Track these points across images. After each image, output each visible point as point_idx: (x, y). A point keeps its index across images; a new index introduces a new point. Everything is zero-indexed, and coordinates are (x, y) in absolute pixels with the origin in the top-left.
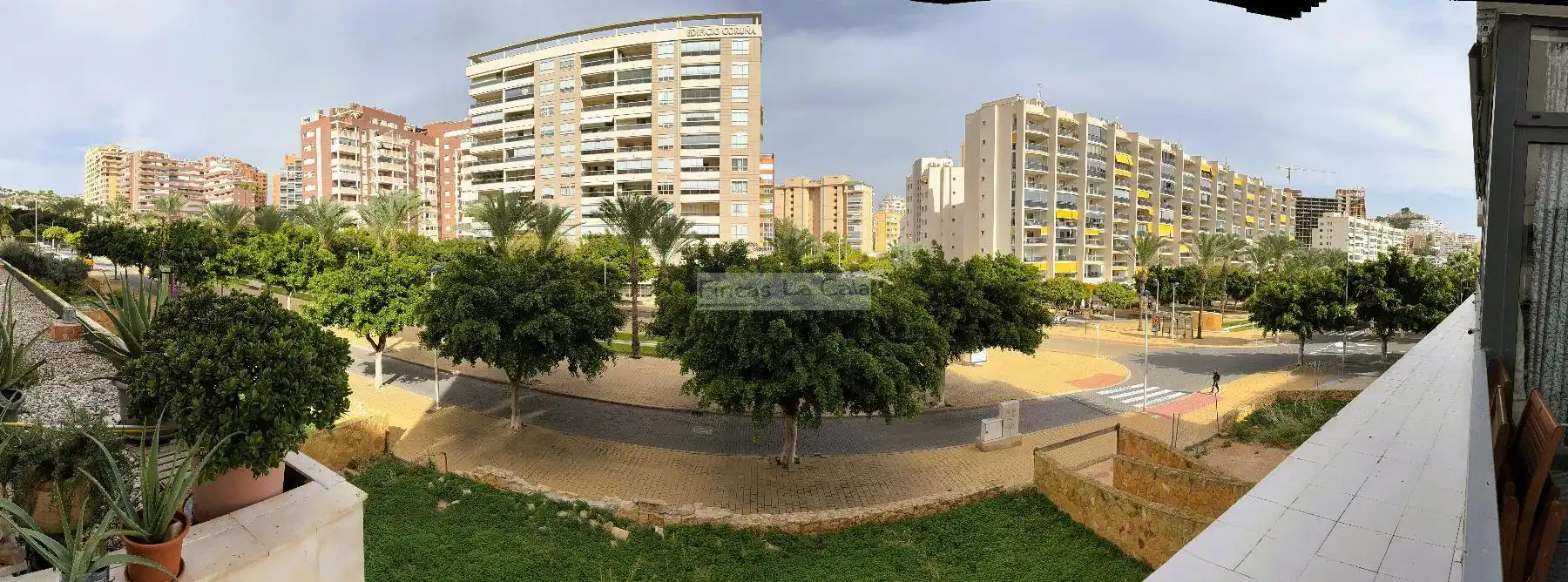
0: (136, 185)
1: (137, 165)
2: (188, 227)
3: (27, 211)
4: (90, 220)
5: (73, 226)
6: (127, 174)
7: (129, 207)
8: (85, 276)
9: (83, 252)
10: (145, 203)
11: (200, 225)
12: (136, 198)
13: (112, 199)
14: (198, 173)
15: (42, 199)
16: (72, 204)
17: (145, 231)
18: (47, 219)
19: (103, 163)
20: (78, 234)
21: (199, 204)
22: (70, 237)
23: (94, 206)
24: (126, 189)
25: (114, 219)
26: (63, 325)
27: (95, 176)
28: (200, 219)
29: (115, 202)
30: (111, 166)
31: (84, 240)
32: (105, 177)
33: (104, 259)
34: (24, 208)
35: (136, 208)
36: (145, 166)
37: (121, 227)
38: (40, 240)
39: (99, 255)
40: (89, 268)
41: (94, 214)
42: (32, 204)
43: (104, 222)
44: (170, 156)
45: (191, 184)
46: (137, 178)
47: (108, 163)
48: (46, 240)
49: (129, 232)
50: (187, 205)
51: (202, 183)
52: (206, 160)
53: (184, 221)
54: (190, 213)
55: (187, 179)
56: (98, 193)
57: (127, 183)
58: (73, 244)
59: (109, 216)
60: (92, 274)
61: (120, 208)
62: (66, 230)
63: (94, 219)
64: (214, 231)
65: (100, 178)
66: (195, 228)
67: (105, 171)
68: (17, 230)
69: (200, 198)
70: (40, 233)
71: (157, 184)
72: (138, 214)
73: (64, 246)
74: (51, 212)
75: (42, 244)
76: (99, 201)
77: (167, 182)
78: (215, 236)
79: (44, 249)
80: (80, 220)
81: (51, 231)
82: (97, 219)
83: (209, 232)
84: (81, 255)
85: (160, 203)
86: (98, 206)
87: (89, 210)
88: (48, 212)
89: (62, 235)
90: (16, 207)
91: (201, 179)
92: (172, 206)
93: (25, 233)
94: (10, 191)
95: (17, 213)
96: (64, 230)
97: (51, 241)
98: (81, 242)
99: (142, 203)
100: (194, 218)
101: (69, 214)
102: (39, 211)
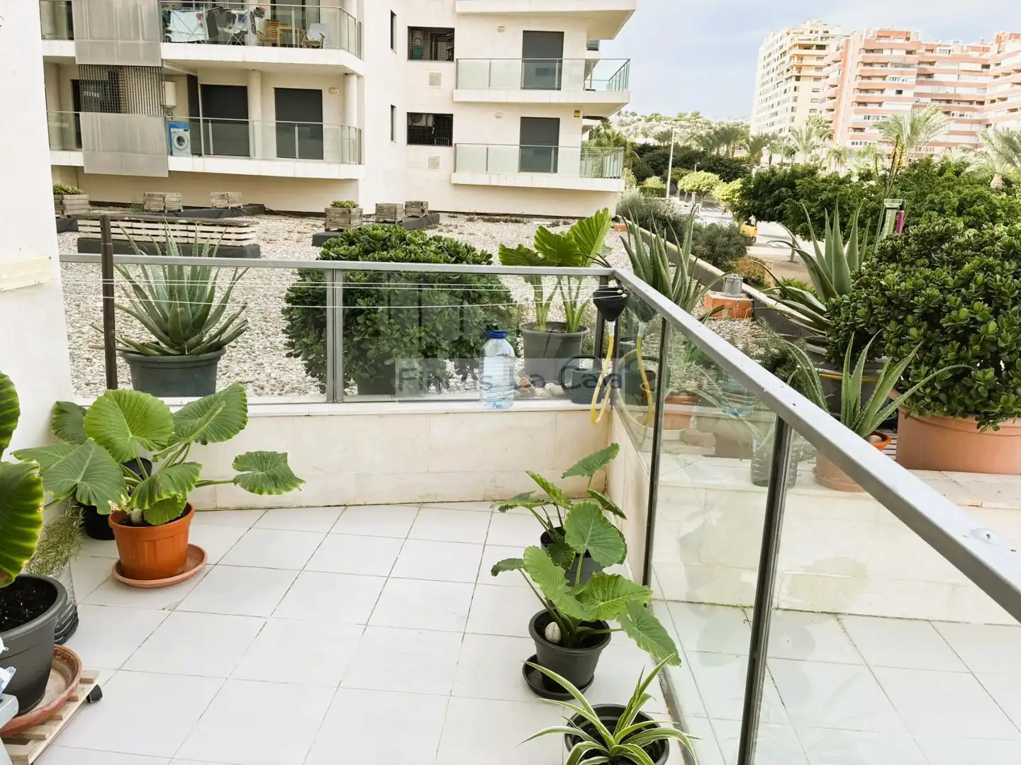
0: (849, 95)
1: (855, 56)
2: (941, 173)
3: (657, 148)
4: (758, 162)
5: (728, 170)
6: (834, 77)
7: (830, 137)
8: (741, 252)
9: (743, 213)
10: (861, 130)
11: (968, 170)
12: (849, 116)
13: (800, 124)
14: (979, 67)
15: (682, 126)
16: (727, 136)
17: (855, 179)
18: (688, 160)
19: (792, 57)
20: (737, 184)
21: (975, 128)
22: (722, 190)
23: (766, 136)
24: (830, 104)
25: (801, 159)
27: (774, 83)
28: (970, 157)
29: (804, 127)
30: (806, 62)
31: (746, 193)
32: (793, 83)
33: (777, 229)
34: (652, 142)
35: (843, 139)
36: (871, 57)
37: (812, 172)
38: (673, 193)
39: (770, 219)
40: (750, 241)
41: (765, 150)
42: (666, 136)
43: (782, 164)
44: (922, 36)
45: (960, 91)
46: (852, 83)
47: (801, 58)
48: (682, 193)
49: (824, 181)
50: (945, 130)
51: (984, 87)
52: (999, 40)
53: (936, 160)
54: (949, 146)
55: (953, 78)
56: (776, 114)
57: (832, 92)
58: (727, 199)
59: (791, 152)
60: (752, 251)
61: (811, 141)
62: (717, 177)
63: (764, 160)
64: (996, 182)
65: (782, 87)
66: (958, 174)
67: (795, 73)
68: (641, 178)
69: (976, 116)
70: (674, 182)
71: (890, 93)
72: (845, 149)
73: (710, 205)
74: (694, 147)
75: (676, 200)
76: (776, 128)
77: (911, 87)
78: (998, 191)
79: (678, 207)
80: (741, 161)
81: (692, 179)
82: (771, 161)
83: (985, 182)
84: (738, 218)
85: (891, 128)
86: (774, 137)
87: (757, 145)
88: (689, 148)
89: (711, 187)
90: (640, 141)
91: (982, 80)
92: (914, 130)
93: (653, 182)
94: (634, 114)
95: (644, 149)
96: (714, 177)
97: (690, 195)
98: (742, 196)
99: (855, 129)
100: (955, 156)
101: (723, 150)
102: (676, 146)
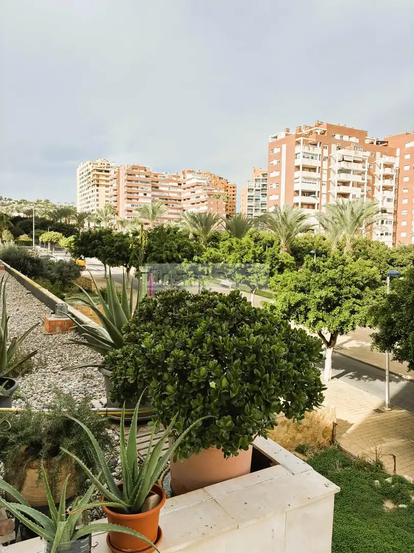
0: (123, 196)
1: (123, 177)
2: (168, 232)
3: (26, 218)
4: (83, 226)
5: (67, 231)
6: (115, 185)
7: (117, 214)
8: (78, 275)
9: (77, 254)
10: (131, 211)
11: (179, 231)
12: (124, 205)
13: (102, 207)
14: (177, 184)
15: (39, 207)
16: (65, 212)
17: (131, 235)
18: (44, 225)
19: (94, 175)
20: (72, 238)
21: (179, 211)
22: (64, 241)
23: (85, 213)
24: (115, 198)
25: (104, 225)
26: (57, 319)
27: (87, 187)
28: (179, 225)
29: (104, 210)
30: (101, 178)
31: (77, 243)
32: (95, 188)
33: (95, 260)
34: (22, 215)
35: (123, 216)
36: (130, 178)
37: (110, 232)
38: (37, 243)
39: (92, 256)
40: (82, 268)
41: (86, 220)
42: (30, 212)
43: (95, 227)
44: (152, 170)
45: (171, 194)
46: (123, 190)
47: (98, 176)
48: (42, 243)
49: (116, 236)
50: (167, 212)
51: (180, 193)
52: (183, 173)
53: (165, 226)
54: (170, 220)
55: (167, 189)
56: (89, 202)
57: (115, 193)
58: (68, 246)
59: (99, 222)
60: (84, 274)
61: (108, 216)
62: (61, 234)
63: (86, 225)
64: (191, 236)
65: (91, 189)
66: (175, 233)
67: (96, 182)
68: (16, 235)
69: (179, 206)
70: (37, 238)
71: (141, 194)
72: (125, 220)
73: (60, 249)
74: (48, 218)
75: (39, 247)
76: (90, 209)
77: (149, 192)
78: (192, 240)
79: (40, 252)
80: (73, 226)
81: (47, 236)
82: (89, 226)
83: (187, 236)
84: (74, 256)
85: (144, 211)
86: (90, 214)
87: (81, 218)
88: (44, 219)
89: (58, 240)
90: (16, 214)
91: (179, 190)
92: (154, 213)
93: (24, 237)
94: (10, 200)
95: (18, 219)
96: (59, 235)
97: (47, 244)
98: (75, 245)
99: (128, 211)
100: (173, 224)
101: (63, 220)
102: (36, 218)
